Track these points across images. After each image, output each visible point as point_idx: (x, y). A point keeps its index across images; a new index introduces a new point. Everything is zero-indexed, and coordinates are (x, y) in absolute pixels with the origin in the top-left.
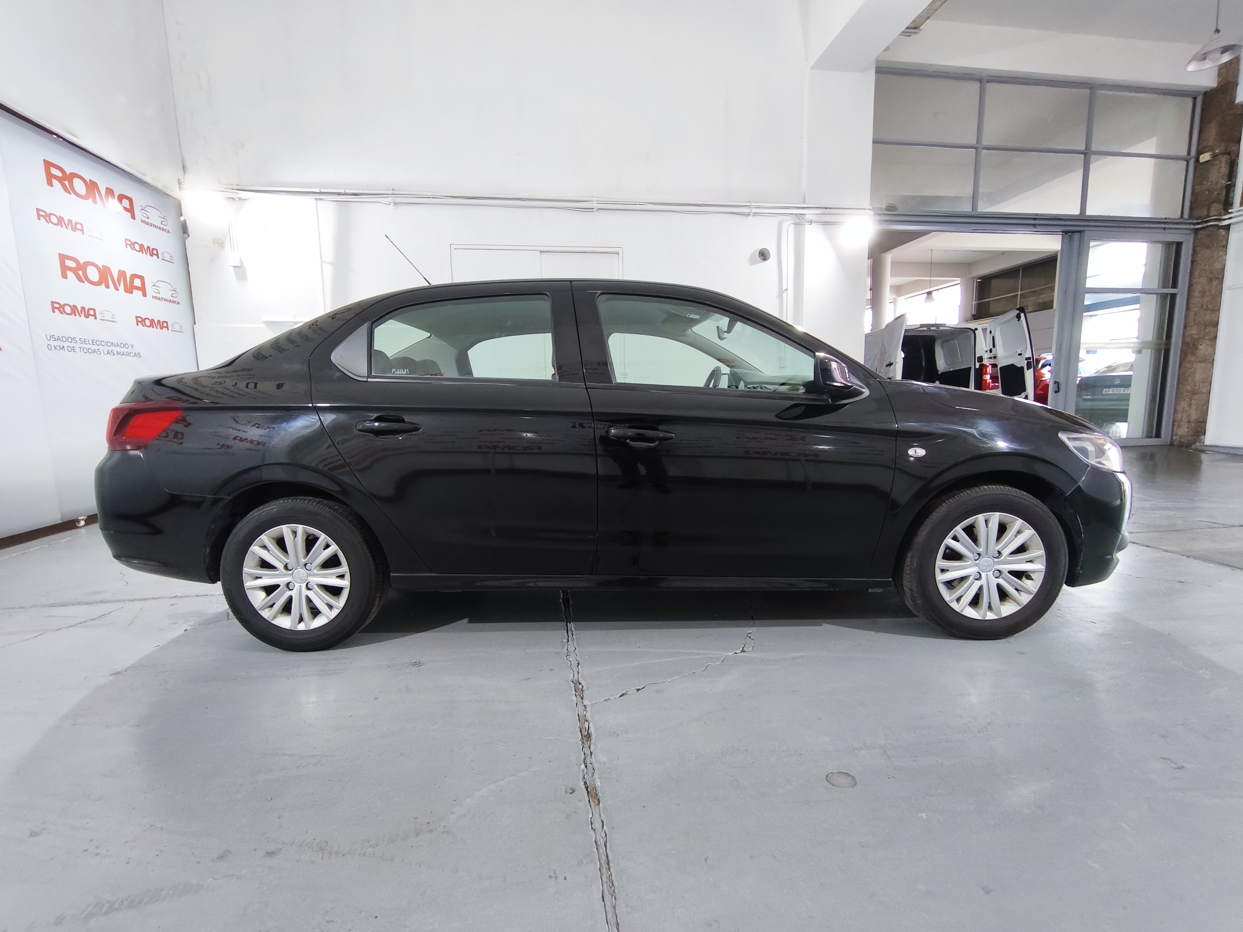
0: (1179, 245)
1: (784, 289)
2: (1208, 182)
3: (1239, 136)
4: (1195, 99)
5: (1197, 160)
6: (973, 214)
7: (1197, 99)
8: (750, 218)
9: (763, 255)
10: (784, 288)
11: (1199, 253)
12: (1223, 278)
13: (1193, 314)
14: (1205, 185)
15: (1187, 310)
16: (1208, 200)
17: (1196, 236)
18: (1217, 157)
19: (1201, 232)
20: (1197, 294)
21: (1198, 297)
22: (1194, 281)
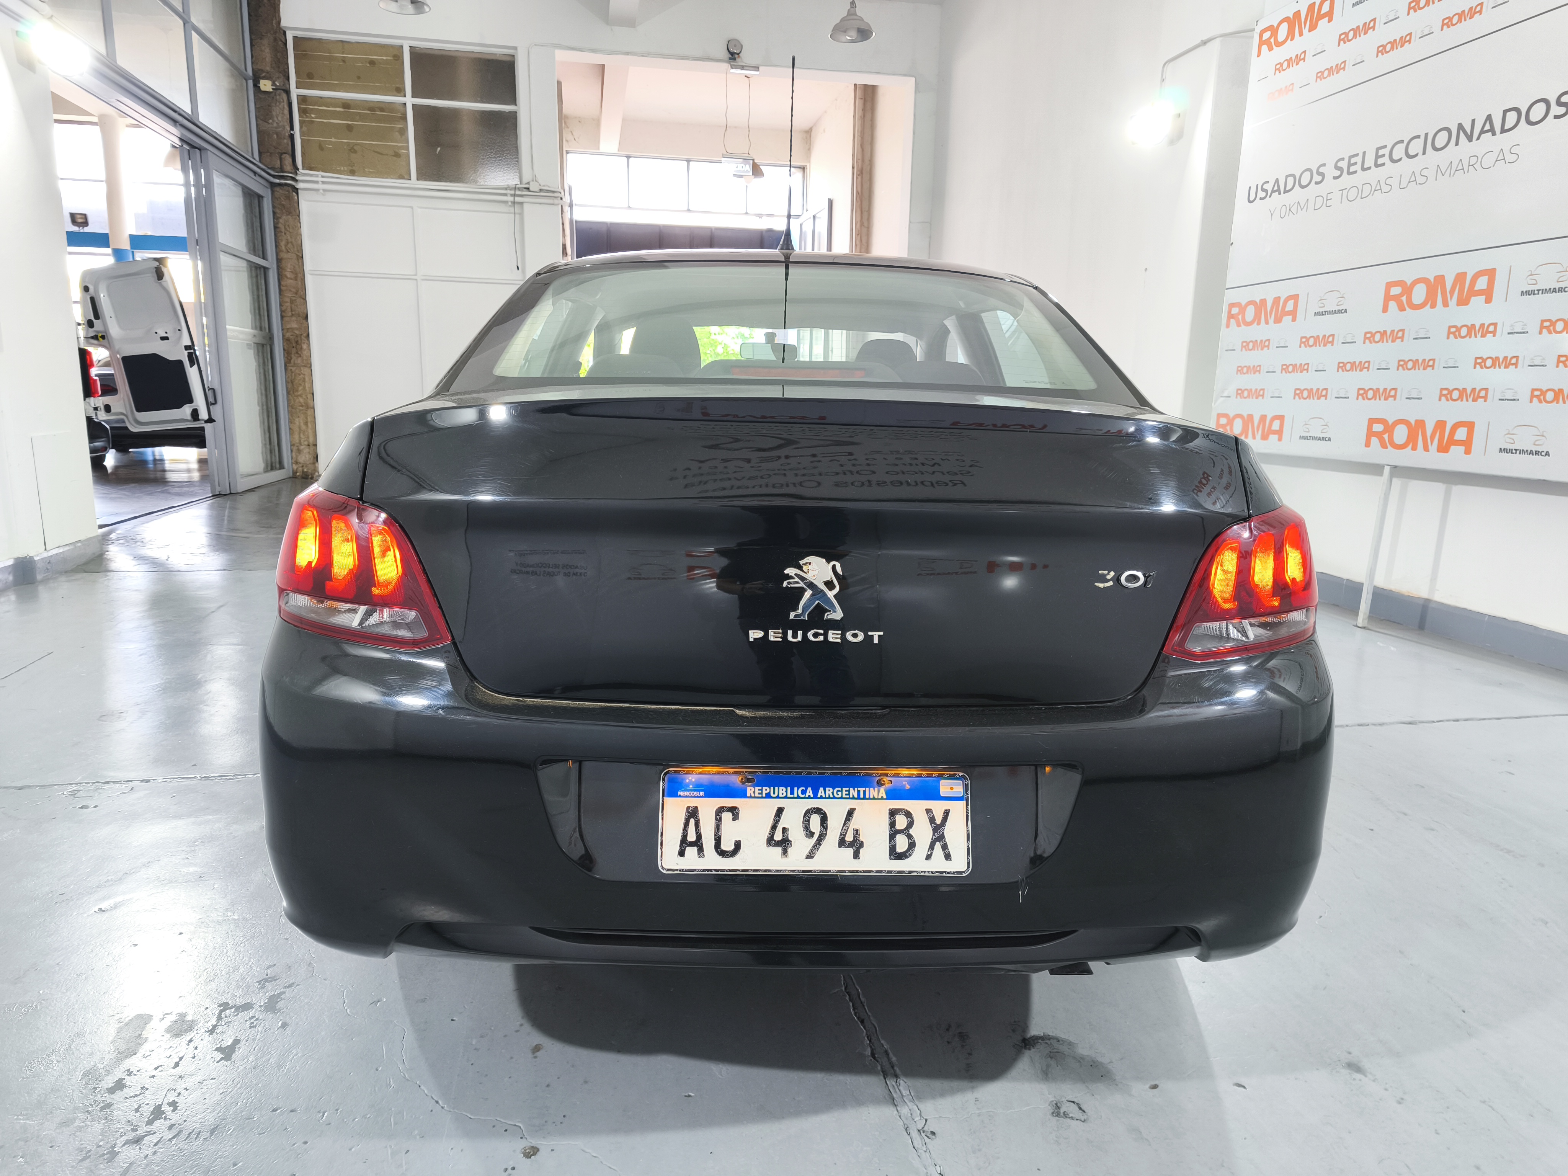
0: (259, 196)
2: (271, 122)
5: (256, 86)
11: (280, 218)
12: (302, 257)
13: (289, 300)
14: (270, 126)
15: (280, 294)
16: (278, 148)
17: (273, 192)
18: (278, 92)
19: (277, 189)
20: (288, 275)
21: (291, 279)
22: (282, 256)
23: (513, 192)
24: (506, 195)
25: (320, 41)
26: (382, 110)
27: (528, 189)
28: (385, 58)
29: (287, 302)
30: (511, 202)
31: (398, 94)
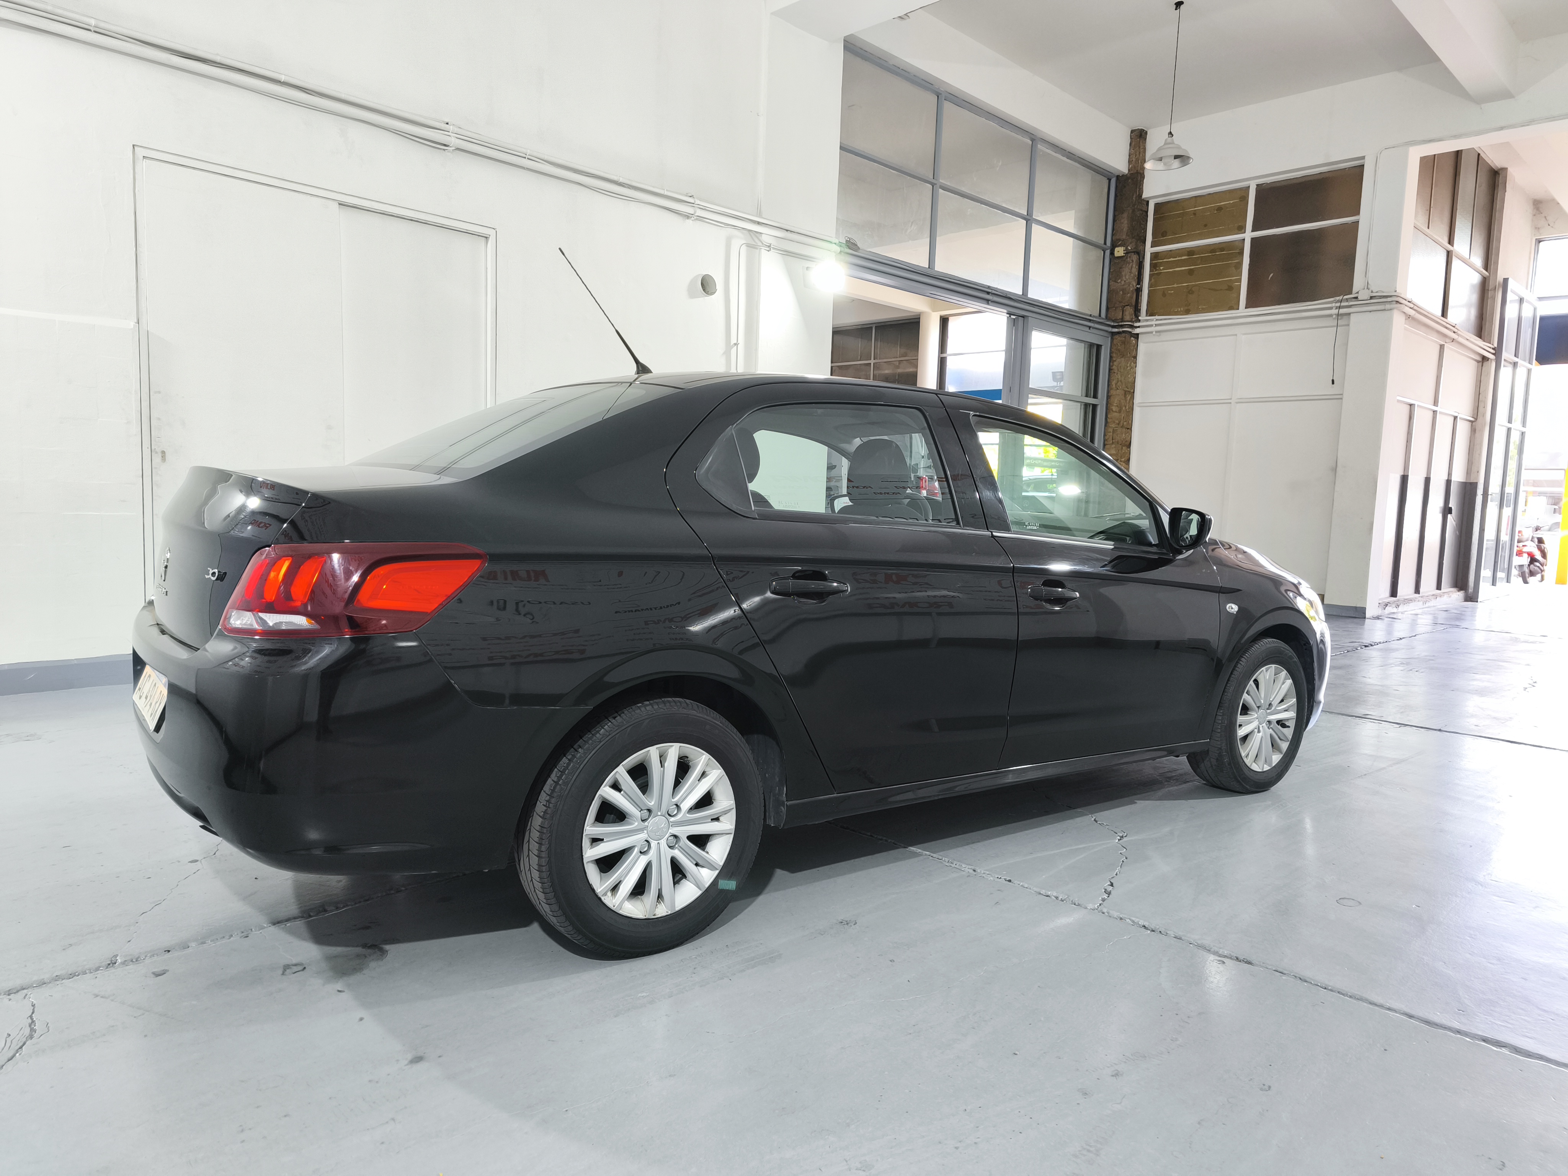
0: (1099, 347)
1: (732, 344)
2: (1121, 281)
3: (1145, 235)
4: (1110, 180)
5: (1112, 253)
6: (930, 272)
7: (1112, 180)
8: (689, 222)
9: (706, 285)
10: (734, 341)
11: (1115, 361)
12: (1134, 392)
13: (1112, 431)
14: (1119, 284)
15: (1106, 425)
16: (1122, 302)
17: (1112, 339)
18: (1129, 255)
19: (1117, 337)
20: (1114, 409)
21: (1116, 412)
22: (1112, 393)
23: (1338, 304)
24: (1331, 308)
25: (1177, 201)
26: (1222, 249)
27: (1356, 298)
28: (1231, 202)
29: (1110, 432)
30: (1336, 314)
31: (1240, 232)
